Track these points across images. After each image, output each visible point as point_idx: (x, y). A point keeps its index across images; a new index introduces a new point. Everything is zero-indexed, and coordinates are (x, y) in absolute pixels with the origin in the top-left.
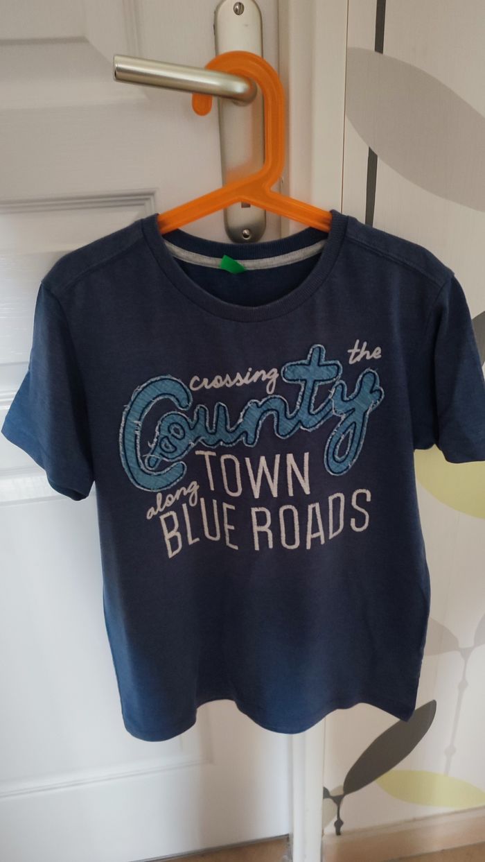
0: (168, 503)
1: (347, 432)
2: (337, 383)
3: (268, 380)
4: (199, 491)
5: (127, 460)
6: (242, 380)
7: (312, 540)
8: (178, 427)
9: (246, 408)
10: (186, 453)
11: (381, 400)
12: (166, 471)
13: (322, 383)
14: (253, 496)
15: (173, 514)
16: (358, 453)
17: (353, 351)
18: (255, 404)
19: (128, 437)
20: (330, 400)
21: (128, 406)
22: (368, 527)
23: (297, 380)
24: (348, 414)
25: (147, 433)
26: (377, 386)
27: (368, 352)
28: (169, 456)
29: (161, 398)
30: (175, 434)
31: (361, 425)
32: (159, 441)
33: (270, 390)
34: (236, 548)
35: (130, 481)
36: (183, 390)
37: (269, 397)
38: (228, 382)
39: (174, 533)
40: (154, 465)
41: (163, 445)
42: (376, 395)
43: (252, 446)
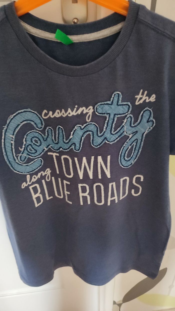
0: (34, 180)
1: (132, 145)
2: (128, 116)
3: (87, 113)
4: (51, 173)
5: (7, 157)
6: (71, 113)
7: (111, 201)
8: (37, 139)
9: (74, 129)
10: (43, 153)
11: (153, 127)
12: (31, 163)
13: (119, 116)
14: (79, 178)
15: (37, 185)
16: (138, 156)
17: (139, 97)
18: (80, 128)
19: (7, 144)
20: (123, 126)
21: (6, 127)
22: (141, 194)
23: (105, 114)
24: (133, 134)
25: (18, 142)
26: (152, 118)
27: (147, 98)
28: (33, 155)
29: (25, 122)
30: (36, 143)
31: (140, 141)
32: (26, 147)
33: (88, 119)
34: (71, 203)
35: (10, 169)
36: (38, 118)
37: (88, 123)
38: (65, 114)
39: (38, 195)
40: (24, 160)
41: (28, 149)
42: (150, 123)
43: (78, 151)
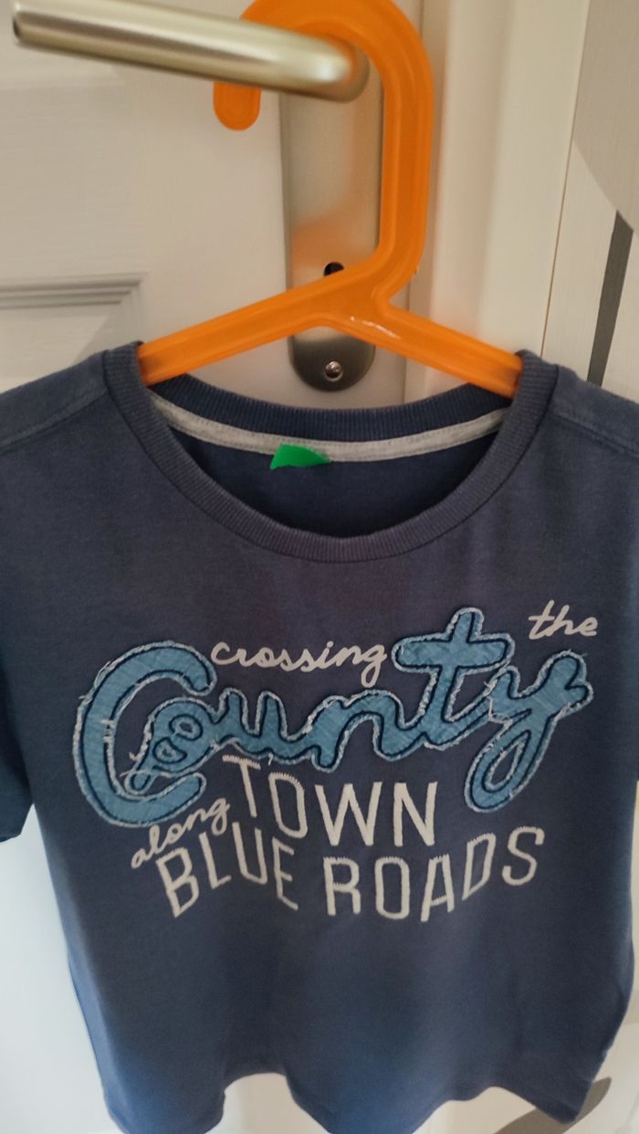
0: (171, 838)
1: (512, 747)
2: (502, 671)
3: (364, 664)
4: (229, 813)
5: (89, 782)
6: (310, 662)
7: (433, 909)
8: (188, 721)
9: (319, 709)
10: (205, 759)
11: (585, 703)
12: (166, 791)
13: (471, 672)
14: (328, 841)
15: (183, 853)
16: (530, 776)
17: (540, 620)
18: (338, 704)
19: (89, 747)
20: (484, 699)
21: (89, 697)
22: (533, 880)
23: (424, 666)
24: (517, 719)
25: (128, 737)
26: (581, 680)
27: (570, 623)
28: (173, 768)
29: (153, 679)
30: (184, 733)
31: (540, 736)
32: (152, 748)
33: (368, 680)
34: (295, 906)
35: (97, 815)
36: (197, 663)
37: (366, 693)
38: (284, 661)
39: (181, 880)
40: (143, 787)
41: (160, 754)
42: (578, 694)
43: (329, 771)
